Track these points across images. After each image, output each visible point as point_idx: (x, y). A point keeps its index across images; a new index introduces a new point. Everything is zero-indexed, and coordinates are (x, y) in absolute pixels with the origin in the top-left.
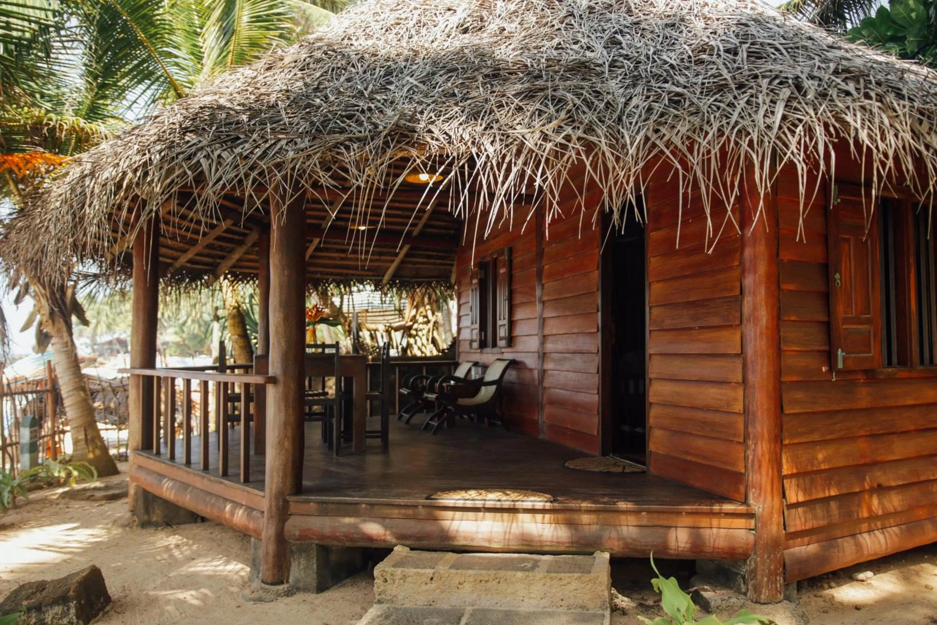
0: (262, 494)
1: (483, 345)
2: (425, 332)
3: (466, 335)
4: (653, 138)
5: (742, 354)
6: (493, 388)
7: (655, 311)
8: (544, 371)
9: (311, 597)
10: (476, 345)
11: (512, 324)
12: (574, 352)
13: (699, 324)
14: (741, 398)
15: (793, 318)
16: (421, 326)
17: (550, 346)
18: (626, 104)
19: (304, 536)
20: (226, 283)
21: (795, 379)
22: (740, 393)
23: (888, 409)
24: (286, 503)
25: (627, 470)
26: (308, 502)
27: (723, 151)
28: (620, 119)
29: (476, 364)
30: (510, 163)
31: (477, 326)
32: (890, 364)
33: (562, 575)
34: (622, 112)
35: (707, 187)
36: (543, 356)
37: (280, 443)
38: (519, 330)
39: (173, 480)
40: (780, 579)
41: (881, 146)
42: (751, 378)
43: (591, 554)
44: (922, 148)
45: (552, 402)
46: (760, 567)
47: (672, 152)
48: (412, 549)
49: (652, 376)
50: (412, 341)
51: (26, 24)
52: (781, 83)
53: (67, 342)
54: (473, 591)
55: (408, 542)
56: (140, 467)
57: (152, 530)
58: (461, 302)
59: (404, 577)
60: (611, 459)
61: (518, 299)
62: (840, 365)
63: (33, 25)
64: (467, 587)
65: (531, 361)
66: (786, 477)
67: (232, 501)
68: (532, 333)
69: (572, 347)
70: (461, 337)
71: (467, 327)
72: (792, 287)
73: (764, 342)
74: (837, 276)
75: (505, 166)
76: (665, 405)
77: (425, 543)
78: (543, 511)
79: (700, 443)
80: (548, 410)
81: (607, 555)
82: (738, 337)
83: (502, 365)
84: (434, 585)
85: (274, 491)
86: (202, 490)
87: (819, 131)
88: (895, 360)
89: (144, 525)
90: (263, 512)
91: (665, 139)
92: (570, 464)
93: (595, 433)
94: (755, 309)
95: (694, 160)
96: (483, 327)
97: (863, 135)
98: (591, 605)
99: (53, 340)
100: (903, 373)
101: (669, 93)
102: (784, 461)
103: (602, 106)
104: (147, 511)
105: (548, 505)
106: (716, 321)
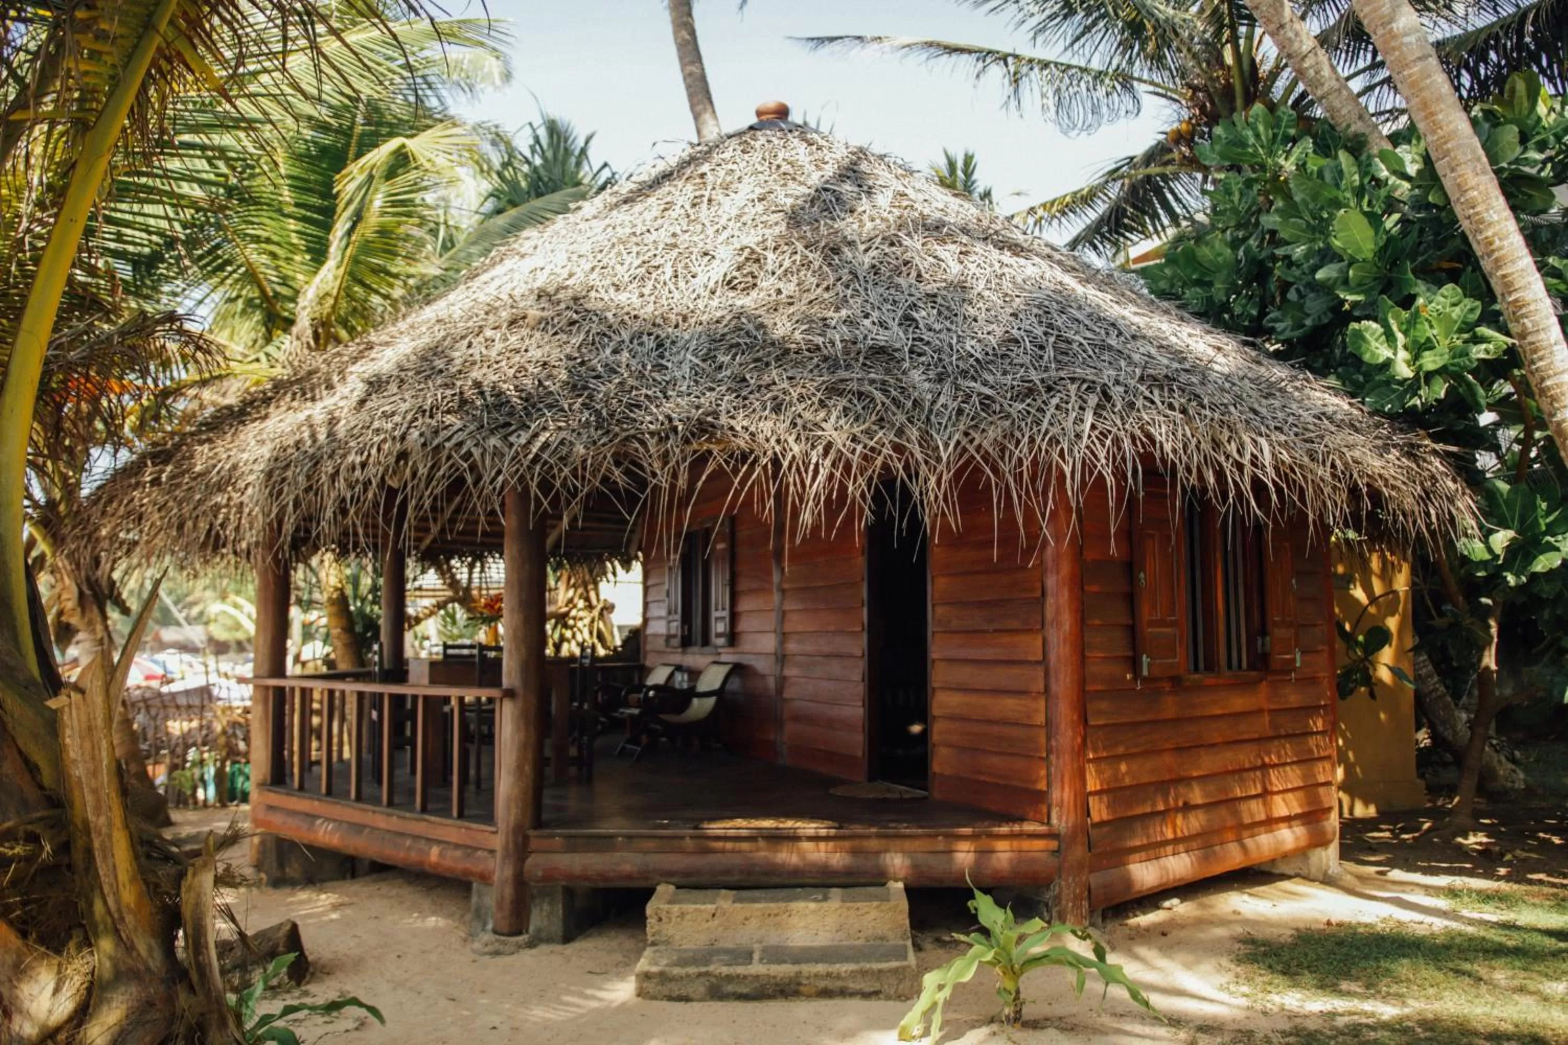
0: (493, 829)
1: (686, 642)
2: (587, 621)
3: (658, 628)
4: (964, 442)
5: (1044, 661)
6: (712, 701)
7: (940, 610)
8: (784, 679)
9: (559, 948)
10: (676, 642)
11: (734, 617)
12: (828, 656)
13: (991, 627)
14: (1043, 709)
15: (1097, 622)
16: (581, 614)
17: (792, 646)
18: (934, 402)
19: (549, 878)
20: (329, 556)
21: (1100, 687)
22: (1042, 703)
23: (1192, 720)
24: (526, 838)
25: (907, 796)
26: (552, 836)
27: (1035, 462)
28: (928, 419)
29: (679, 668)
30: (817, 465)
31: (678, 617)
32: (1196, 669)
33: (859, 905)
34: (931, 411)
35: (1020, 497)
36: (782, 658)
37: (520, 768)
38: (744, 625)
39: (335, 821)
40: (1085, 903)
41: (1184, 458)
42: (1054, 687)
43: (884, 884)
44: (1222, 459)
45: (797, 718)
46: (1065, 892)
47: (982, 457)
48: (678, 887)
49: (936, 685)
50: (568, 634)
51: (144, 235)
52: (1089, 388)
53: (102, 639)
54: (760, 928)
55: (673, 880)
56: (270, 808)
57: (287, 890)
58: (650, 583)
59: (682, 915)
60: (881, 785)
61: (743, 585)
62: (1145, 673)
63: (155, 238)
64: (754, 923)
65: (763, 665)
66: (1091, 793)
67: (439, 842)
68: (767, 628)
69: (827, 649)
70: (649, 631)
71: (660, 618)
72: (1095, 588)
73: (1067, 648)
74: (1142, 575)
75: (812, 467)
76: (952, 718)
77: (693, 880)
78: (827, 838)
79: (995, 760)
80: (790, 728)
81: (900, 885)
82: (1039, 643)
83: (722, 671)
84: (716, 922)
85: (512, 825)
86: (388, 831)
87: (1127, 444)
88: (1201, 665)
89: (278, 882)
90: (492, 852)
91: (976, 443)
92: (838, 791)
93: (859, 753)
94: (1058, 612)
95: (1005, 467)
96: (686, 618)
97: (1168, 447)
98: (890, 935)
99: (80, 636)
100: (1208, 679)
101: (979, 394)
102: (1088, 777)
103: (909, 404)
104: (281, 865)
105: (832, 832)
106: (1014, 624)
